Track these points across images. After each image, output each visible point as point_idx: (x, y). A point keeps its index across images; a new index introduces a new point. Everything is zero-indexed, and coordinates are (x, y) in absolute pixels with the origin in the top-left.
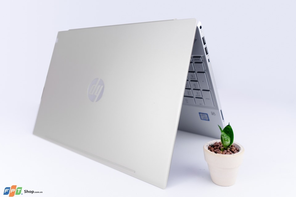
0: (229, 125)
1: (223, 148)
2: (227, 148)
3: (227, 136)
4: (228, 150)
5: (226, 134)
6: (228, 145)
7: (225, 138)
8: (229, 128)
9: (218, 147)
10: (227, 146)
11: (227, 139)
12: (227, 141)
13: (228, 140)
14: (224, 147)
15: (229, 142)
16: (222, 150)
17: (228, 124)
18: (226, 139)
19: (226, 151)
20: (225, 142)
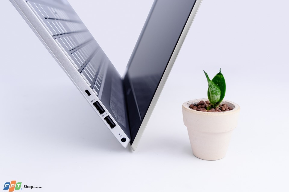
0: (220, 74)
1: (209, 105)
2: (215, 106)
3: (216, 88)
4: (216, 109)
5: (214, 84)
6: (217, 101)
7: (213, 90)
8: (220, 77)
9: (204, 106)
10: (215, 103)
11: (216, 92)
12: (216, 94)
13: (218, 93)
14: (211, 104)
15: (219, 97)
16: (208, 108)
17: (219, 72)
18: (214, 92)
19: (214, 109)
20: (212, 97)
